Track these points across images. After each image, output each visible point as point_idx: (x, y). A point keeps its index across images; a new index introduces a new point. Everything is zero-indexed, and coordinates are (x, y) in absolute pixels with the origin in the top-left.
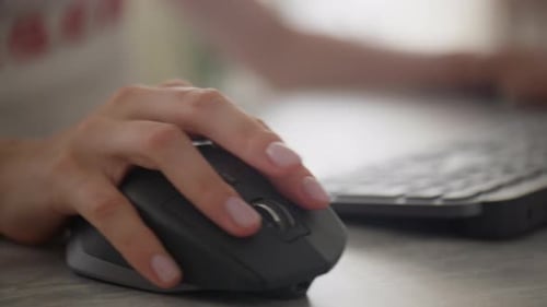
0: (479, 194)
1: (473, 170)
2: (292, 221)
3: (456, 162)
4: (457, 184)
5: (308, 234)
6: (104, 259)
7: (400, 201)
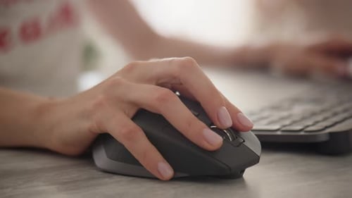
0: (326, 127)
5: (244, 141)
6: (121, 161)
7: (279, 133)
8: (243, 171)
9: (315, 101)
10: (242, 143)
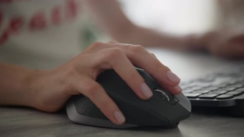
0: (235, 96)
5: (179, 101)
8: (178, 123)
10: (177, 102)
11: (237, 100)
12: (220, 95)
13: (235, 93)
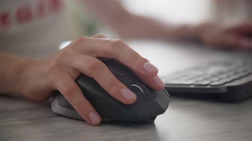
0: (226, 83)
1: (221, 73)
2: (148, 92)
3: (213, 70)
4: (216, 79)
5: (155, 97)
7: (192, 86)
9: (227, 64)
11: (228, 87)
12: (213, 82)
13: (228, 80)
